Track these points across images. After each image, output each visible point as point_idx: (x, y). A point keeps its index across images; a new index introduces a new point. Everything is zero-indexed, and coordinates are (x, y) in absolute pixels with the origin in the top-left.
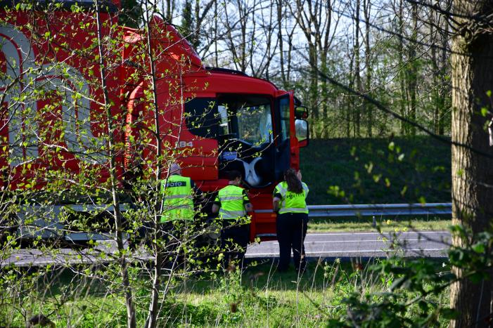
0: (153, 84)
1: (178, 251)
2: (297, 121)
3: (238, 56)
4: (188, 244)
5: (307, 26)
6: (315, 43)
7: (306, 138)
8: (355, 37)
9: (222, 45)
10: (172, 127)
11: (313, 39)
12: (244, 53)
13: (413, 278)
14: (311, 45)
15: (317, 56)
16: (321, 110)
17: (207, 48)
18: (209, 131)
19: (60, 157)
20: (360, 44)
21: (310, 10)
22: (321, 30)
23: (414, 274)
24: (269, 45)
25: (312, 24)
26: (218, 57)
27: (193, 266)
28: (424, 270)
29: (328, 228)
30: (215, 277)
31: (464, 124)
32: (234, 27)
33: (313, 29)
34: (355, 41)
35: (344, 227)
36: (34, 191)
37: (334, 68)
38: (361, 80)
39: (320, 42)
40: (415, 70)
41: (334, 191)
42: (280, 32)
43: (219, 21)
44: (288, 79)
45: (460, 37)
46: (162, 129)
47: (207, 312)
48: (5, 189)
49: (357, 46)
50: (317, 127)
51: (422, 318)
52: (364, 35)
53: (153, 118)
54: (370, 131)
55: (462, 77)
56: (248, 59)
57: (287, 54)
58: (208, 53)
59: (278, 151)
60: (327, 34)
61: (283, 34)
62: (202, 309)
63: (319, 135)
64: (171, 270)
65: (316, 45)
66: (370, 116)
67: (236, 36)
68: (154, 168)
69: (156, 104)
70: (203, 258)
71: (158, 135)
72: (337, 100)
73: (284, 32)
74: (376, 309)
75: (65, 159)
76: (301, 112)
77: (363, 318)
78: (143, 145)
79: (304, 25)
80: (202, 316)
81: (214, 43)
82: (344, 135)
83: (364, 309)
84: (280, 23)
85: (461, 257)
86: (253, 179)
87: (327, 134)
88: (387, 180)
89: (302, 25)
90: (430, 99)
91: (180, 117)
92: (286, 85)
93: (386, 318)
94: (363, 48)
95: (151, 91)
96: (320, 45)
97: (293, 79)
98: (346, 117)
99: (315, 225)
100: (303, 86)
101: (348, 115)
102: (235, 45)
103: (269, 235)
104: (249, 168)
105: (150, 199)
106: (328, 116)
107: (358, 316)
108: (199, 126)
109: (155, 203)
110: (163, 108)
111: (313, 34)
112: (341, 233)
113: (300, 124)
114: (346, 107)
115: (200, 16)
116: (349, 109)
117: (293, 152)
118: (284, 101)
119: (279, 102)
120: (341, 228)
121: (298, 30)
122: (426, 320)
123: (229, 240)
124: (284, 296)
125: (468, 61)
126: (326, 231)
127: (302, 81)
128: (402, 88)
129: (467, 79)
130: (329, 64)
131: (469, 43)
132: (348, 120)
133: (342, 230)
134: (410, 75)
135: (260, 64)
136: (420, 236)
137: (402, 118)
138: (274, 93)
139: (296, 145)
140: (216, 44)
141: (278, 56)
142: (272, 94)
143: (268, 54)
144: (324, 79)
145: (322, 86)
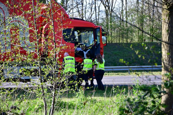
0: (53, 23)
2: (103, 37)
3: (81, 14)
5: (105, 3)
6: (108, 9)
7: (106, 43)
8: (122, 7)
9: (75, 10)
12: (83, 13)
14: (106, 10)
15: (108, 14)
16: (110, 33)
17: (69, 11)
18: (72, 39)
20: (124, 10)
22: (110, 5)
24: (91, 10)
25: (107, 3)
26: (74, 14)
29: (113, 75)
30: (75, 92)
32: (79, 4)
34: (122, 9)
35: (118, 74)
36: (11, 61)
40: (143, 19)
42: (95, 6)
43: (74, 2)
44: (98, 22)
45: (165, 5)
47: (72, 104)
52: (125, 7)
53: (53, 35)
54: (127, 40)
55: (166, 20)
56: (84, 15)
58: (70, 13)
59: (96, 47)
60: (112, 6)
61: (96, 6)
62: (70, 103)
63: (109, 42)
64: (59, 89)
65: (108, 10)
66: (127, 35)
67: (80, 7)
69: (54, 30)
71: (55, 41)
73: (97, 5)
75: (21, 50)
76: (104, 33)
78: (49, 45)
82: (118, 42)
84: (95, 2)
87: (112, 42)
88: (143, 57)
89: (103, 3)
92: (98, 24)
93: (140, 107)
94: (124, 12)
95: (52, 26)
96: (110, 10)
97: (100, 22)
99: (108, 74)
101: (119, 35)
102: (79, 10)
106: (112, 35)
108: (68, 38)
110: (56, 32)
111: (107, 6)
112: (118, 76)
113: (103, 38)
116: (120, 33)
117: (101, 48)
118: (98, 30)
119: (96, 30)
120: (117, 74)
121: (102, 5)
124: (98, 98)
125: (168, 14)
126: (112, 76)
127: (103, 23)
129: (168, 21)
131: (169, 7)
132: (120, 37)
133: (118, 75)
134: (141, 21)
135: (88, 17)
136: (156, 77)
137: (139, 36)
138: (95, 27)
139: (102, 45)
140: (73, 10)
141: (95, 14)
142: (94, 27)
143: (91, 13)
144: (111, 22)
145: (110, 25)
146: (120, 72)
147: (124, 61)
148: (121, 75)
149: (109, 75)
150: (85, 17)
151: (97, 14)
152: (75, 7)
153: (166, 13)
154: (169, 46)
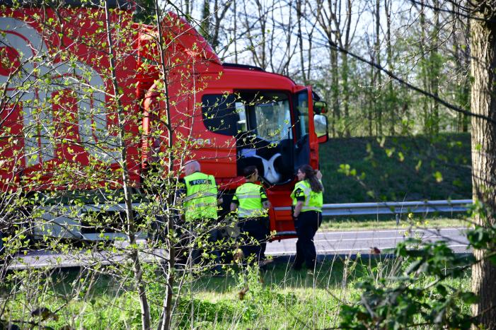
0: (163, 73)
1: (192, 245)
2: (316, 117)
3: (258, 56)
4: (203, 239)
5: (327, 24)
6: (336, 41)
7: (325, 134)
8: (376, 35)
9: (242, 44)
10: (183, 118)
11: (333, 37)
12: (264, 53)
13: (430, 260)
16: (343, 109)
17: (226, 48)
18: (222, 121)
19: (70, 151)
20: (380, 42)
21: (330, 8)
22: (341, 27)
23: (431, 257)
24: (289, 44)
25: (333, 22)
26: (238, 57)
27: (207, 261)
28: (442, 251)
31: (484, 105)
32: (253, 27)
33: (334, 27)
34: (376, 38)
37: (354, 66)
38: (382, 78)
39: (340, 40)
40: (438, 67)
41: (345, 169)
42: (300, 31)
43: (238, 20)
44: (309, 78)
45: (479, 13)
46: (174, 121)
47: (225, 309)
48: (9, 181)
49: (377, 44)
50: (339, 126)
51: (440, 303)
52: (385, 32)
54: (392, 129)
56: (268, 59)
57: (307, 52)
58: (227, 53)
59: (297, 147)
60: (348, 32)
61: (302, 32)
62: (220, 306)
63: (340, 134)
64: (186, 265)
65: (336, 43)
66: (392, 114)
68: (166, 160)
69: (166, 94)
70: (218, 252)
71: (169, 126)
72: (359, 99)
73: (303, 30)
74: (391, 294)
75: (75, 152)
76: (319, 107)
77: (378, 304)
78: (155, 137)
79: (324, 24)
80: (220, 313)
81: (233, 43)
82: (365, 134)
83: (378, 294)
84: (299, 22)
85: (480, 237)
86: (272, 176)
87: (348, 133)
88: (400, 154)
89: (322, 23)
90: (454, 96)
91: (192, 108)
92: (307, 83)
93: (402, 302)
94: (383, 47)
95: (161, 81)
96: (341, 43)
97: (313, 78)
98: (368, 115)
99: (338, 224)
100: (324, 84)
101: (370, 113)
102: (254, 45)
103: (289, 232)
104: (268, 165)
105: (162, 192)
106: (350, 115)
107: (373, 302)
108: (212, 117)
109: (168, 196)
110: (174, 98)
111: (333, 32)
112: (363, 231)
113: (319, 119)
114: (368, 106)
115: (219, 16)
116: (371, 107)
117: (312, 147)
118: (302, 96)
119: (297, 97)
122: (444, 304)
123: (244, 233)
125: (487, 39)
127: (323, 80)
128: (425, 85)
129: (486, 58)
130: (350, 62)
131: (488, 19)
132: (370, 118)
134: (432, 72)
135: (280, 63)
137: (425, 116)
138: (293, 88)
139: (315, 141)
140: (235, 43)
141: (298, 55)
142: (291, 90)
143: (287, 53)
144: (345, 77)
145: (343, 85)
146: (373, 221)
147: (351, 169)
148: (372, 227)
149: (338, 227)
150: (272, 65)
151: (305, 54)
152: (243, 37)
153: (482, 35)
154: (491, 132)
